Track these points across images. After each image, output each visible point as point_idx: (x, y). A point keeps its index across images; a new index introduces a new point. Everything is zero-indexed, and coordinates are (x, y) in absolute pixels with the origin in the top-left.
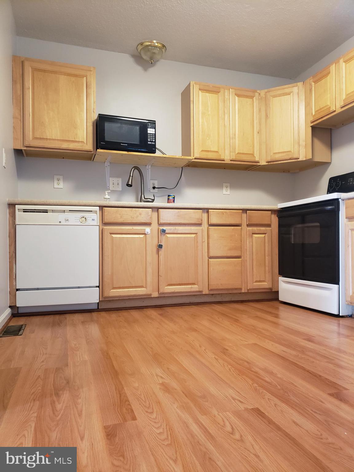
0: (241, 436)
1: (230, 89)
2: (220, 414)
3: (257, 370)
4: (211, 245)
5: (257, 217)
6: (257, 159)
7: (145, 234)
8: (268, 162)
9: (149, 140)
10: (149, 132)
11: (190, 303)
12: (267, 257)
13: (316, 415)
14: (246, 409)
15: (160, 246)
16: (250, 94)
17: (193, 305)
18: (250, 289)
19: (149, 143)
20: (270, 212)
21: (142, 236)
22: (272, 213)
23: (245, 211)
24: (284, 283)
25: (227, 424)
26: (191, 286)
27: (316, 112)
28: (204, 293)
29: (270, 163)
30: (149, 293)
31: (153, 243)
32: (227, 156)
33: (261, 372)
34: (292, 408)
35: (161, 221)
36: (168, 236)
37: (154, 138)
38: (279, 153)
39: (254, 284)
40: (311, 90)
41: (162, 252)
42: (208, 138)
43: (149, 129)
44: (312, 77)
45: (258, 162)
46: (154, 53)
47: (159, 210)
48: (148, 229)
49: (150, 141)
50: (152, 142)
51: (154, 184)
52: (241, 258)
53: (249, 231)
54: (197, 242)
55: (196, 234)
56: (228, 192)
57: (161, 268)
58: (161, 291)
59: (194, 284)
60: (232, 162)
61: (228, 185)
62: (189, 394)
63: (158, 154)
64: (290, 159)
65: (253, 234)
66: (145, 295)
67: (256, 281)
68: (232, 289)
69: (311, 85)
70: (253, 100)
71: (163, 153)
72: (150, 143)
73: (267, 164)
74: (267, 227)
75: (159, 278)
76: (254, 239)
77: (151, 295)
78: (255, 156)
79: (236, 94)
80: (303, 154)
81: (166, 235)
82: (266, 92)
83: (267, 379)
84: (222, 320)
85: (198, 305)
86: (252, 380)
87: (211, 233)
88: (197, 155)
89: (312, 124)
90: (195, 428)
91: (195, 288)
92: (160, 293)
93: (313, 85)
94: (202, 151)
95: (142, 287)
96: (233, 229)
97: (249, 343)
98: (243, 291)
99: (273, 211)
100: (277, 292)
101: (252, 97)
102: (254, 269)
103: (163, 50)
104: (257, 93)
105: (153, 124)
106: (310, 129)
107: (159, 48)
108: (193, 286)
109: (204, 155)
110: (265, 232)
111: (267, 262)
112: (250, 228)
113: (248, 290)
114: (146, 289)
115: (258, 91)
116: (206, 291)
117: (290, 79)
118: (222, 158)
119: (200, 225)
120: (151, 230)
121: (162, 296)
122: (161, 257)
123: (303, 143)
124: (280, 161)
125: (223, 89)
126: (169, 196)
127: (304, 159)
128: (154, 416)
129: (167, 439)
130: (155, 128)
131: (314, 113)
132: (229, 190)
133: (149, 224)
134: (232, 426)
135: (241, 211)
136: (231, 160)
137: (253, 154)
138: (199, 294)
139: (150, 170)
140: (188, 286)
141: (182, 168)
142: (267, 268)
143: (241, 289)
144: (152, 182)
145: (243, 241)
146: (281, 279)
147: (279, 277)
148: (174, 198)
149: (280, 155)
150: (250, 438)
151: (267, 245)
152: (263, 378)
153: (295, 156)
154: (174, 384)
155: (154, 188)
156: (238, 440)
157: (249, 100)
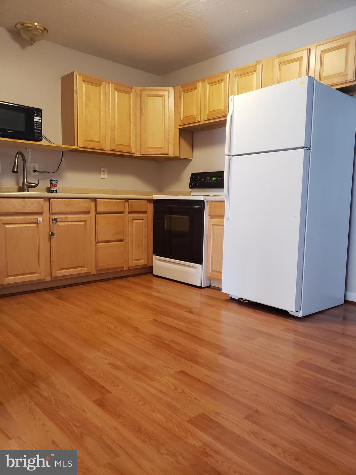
0: (182, 390)
1: (111, 84)
2: (162, 378)
3: (167, 342)
4: (98, 231)
5: (137, 206)
6: (133, 151)
7: (37, 223)
8: (143, 154)
9: (35, 128)
10: (35, 120)
11: (79, 283)
12: (144, 239)
13: (215, 368)
14: (176, 372)
15: (53, 234)
16: (128, 90)
17: (82, 285)
18: (131, 267)
19: (35, 131)
20: (147, 201)
21: (34, 225)
22: (148, 202)
23: (127, 200)
24: (158, 260)
25: (170, 384)
26: (80, 269)
27: (184, 117)
28: (92, 274)
29: (144, 156)
30: (42, 278)
31: (44, 231)
32: (107, 147)
33: (170, 343)
34: (202, 367)
35: (53, 210)
36: (59, 224)
37: (40, 127)
38: (152, 147)
39: (134, 262)
40: (180, 97)
41: (54, 240)
42: (90, 129)
43: (35, 117)
44: (180, 86)
45: (134, 154)
46: (36, 35)
47: (51, 200)
48: (40, 219)
49: (37, 129)
50: (38, 130)
51: (34, 167)
52: (123, 241)
53: (130, 217)
54: (86, 229)
55: (85, 221)
56: (106, 177)
57: (53, 254)
58: (54, 275)
59: (83, 267)
60: (112, 152)
61: (106, 170)
62: (134, 369)
63: (44, 142)
64: (161, 154)
65: (133, 220)
66: (39, 280)
67: (135, 260)
68: (116, 268)
69: (180, 92)
70: (130, 97)
71: (50, 142)
72: (37, 131)
73: (141, 155)
74: (144, 214)
75: (52, 263)
76: (134, 224)
77: (44, 279)
78: (131, 147)
79: (115, 89)
80: (171, 152)
81: (58, 223)
82: (142, 90)
83: (177, 349)
84: (117, 299)
85: (86, 284)
86: (169, 351)
87: (98, 220)
88: (80, 144)
89: (180, 127)
90: (153, 391)
91: (84, 270)
92: (52, 277)
93: (182, 94)
94: (86, 140)
95: (36, 273)
96: (117, 216)
97: (150, 320)
98: (125, 269)
99: (150, 201)
100: (151, 267)
101: (129, 93)
102: (134, 250)
103: (45, 33)
104: (133, 90)
105: (39, 112)
106: (178, 131)
107: (40, 30)
108: (82, 269)
109: (87, 145)
110: (143, 218)
111: (144, 242)
112: (131, 215)
113: (128, 267)
114: (39, 275)
115: (134, 88)
116: (94, 272)
117: (159, 75)
118: (103, 148)
119: (88, 213)
120: (43, 219)
121: (54, 279)
122: (53, 245)
123: (172, 141)
124: (153, 154)
125: (104, 83)
126: (51, 180)
127: (173, 156)
128: (121, 387)
129: (140, 400)
130: (41, 117)
131: (182, 118)
132: (106, 175)
133: (40, 213)
134: (173, 385)
135: (124, 200)
136: (111, 151)
137: (129, 146)
138: (88, 274)
139: (30, 153)
140: (78, 269)
141: (62, 152)
142: (144, 248)
143: (123, 267)
144: (33, 165)
145: (125, 226)
146: (155, 257)
147: (154, 256)
148: (57, 182)
149: (153, 149)
150: (188, 390)
151: (144, 229)
152: (174, 348)
153: (166, 152)
154: (118, 363)
155: (35, 171)
156: (182, 393)
157: (127, 95)
